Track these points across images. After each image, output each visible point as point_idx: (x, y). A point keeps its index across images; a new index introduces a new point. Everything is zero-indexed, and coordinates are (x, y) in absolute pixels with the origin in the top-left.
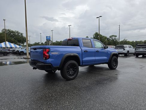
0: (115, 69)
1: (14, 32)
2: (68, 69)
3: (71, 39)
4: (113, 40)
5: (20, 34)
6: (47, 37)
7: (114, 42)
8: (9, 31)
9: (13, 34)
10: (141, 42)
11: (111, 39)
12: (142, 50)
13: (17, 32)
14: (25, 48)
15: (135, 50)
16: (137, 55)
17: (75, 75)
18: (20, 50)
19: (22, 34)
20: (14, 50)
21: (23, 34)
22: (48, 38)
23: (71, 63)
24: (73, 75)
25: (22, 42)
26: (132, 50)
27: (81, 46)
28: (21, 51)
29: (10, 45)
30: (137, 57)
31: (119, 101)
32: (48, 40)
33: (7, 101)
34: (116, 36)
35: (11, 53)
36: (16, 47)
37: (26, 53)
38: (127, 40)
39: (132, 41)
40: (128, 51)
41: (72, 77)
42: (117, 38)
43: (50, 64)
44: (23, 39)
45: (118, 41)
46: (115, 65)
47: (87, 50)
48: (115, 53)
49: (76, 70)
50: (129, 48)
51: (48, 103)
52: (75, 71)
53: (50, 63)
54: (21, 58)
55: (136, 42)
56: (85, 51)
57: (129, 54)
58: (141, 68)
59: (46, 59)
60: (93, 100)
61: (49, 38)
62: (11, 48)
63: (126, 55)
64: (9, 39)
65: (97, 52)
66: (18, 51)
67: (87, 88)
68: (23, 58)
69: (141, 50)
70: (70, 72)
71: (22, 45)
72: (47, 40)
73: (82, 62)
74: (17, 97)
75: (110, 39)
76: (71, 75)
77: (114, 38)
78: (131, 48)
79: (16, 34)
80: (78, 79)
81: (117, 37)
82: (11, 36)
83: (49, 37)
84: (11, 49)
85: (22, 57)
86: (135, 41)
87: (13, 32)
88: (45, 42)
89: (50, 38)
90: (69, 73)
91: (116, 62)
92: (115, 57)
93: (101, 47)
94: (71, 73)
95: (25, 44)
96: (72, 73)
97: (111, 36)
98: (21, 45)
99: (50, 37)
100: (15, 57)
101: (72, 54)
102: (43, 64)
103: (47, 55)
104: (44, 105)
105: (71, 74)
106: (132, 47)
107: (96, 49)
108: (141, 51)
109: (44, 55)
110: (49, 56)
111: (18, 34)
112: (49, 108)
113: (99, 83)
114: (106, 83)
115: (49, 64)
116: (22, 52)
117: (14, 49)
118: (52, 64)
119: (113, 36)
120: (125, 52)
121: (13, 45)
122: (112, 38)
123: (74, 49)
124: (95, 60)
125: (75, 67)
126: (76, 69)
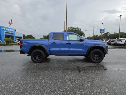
6: (101, 29)
8: (72, 28)
13: (77, 28)
21: (81, 30)
53: (23, 50)
65: (69, 44)
72: (101, 32)
73: (49, 51)
83: (102, 30)
101: (37, 45)
110: (22, 45)
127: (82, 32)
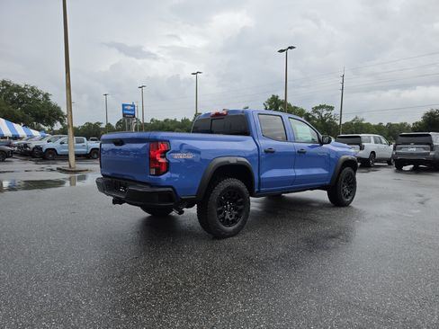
0: (346, 205)
1: (23, 90)
2: (221, 203)
3: (222, 115)
4: (323, 120)
5: (41, 97)
6: (123, 105)
7: (327, 124)
8: (8, 86)
9: (20, 96)
10: (402, 126)
11: (316, 115)
12: (415, 149)
13: (33, 89)
14: (60, 140)
15: (395, 149)
16: (398, 163)
17: (239, 223)
18: (45, 145)
19: (46, 96)
20: (26, 146)
21: (50, 98)
22: (127, 110)
23: (229, 187)
24: (234, 222)
25: (49, 119)
26: (385, 149)
27: (256, 137)
28: (47, 150)
29: (12, 129)
30: (399, 169)
31: (392, 300)
32: (129, 114)
33: (52, 301)
34: (332, 108)
35: (15, 153)
36: (31, 137)
37: (68, 155)
38: (363, 120)
39: (377, 124)
40: (373, 152)
41: (231, 228)
42: (333, 112)
43: (170, 189)
44: (51, 111)
45: (338, 123)
46: (348, 192)
47: (274, 149)
48: (350, 157)
49: (241, 207)
50: (376, 142)
51: (183, 307)
52: (241, 211)
53: (172, 187)
54: (52, 170)
55: (390, 125)
56: (266, 152)
57: (376, 161)
58: (422, 203)
59: (158, 173)
60: (313, 298)
61: (131, 110)
62: (16, 138)
63: (368, 163)
64: (6, 109)
65: (301, 152)
66: (37, 147)
67: (282, 261)
68: (58, 169)
69: (412, 149)
70: (225, 214)
71: (47, 128)
72: (124, 115)
73: (260, 183)
74: (78, 290)
75: (314, 117)
76: (228, 223)
77: (324, 112)
78: (381, 143)
79: (30, 95)
80: (248, 234)
81: (336, 111)
82: (13, 102)
83: (130, 108)
84: (16, 142)
85: (54, 167)
86: (385, 124)
87: (17, 89)
88: (119, 123)
89: (134, 110)
90: (222, 215)
91: (352, 185)
92: (348, 169)
93: (310, 138)
94: (227, 216)
95: (58, 126)
96: (231, 216)
97: (317, 108)
98: (44, 129)
99: (134, 106)
100: (31, 165)
101: (233, 160)
102: (148, 189)
103: (162, 160)
104: (170, 313)
105: (228, 220)
106: (384, 141)
107: (299, 146)
108: (412, 154)
109: (153, 160)
110: (168, 164)
111: (36, 95)
112: (188, 320)
113: (315, 245)
114: (336, 247)
115: (167, 189)
116: (52, 151)
117: (23, 141)
118: (176, 187)
119: (321, 107)
120: (365, 154)
121: (20, 130)
122: (319, 113)
123: (236, 143)
124: (295, 180)
125: (241, 200)
126: (241, 203)
127: (55, 107)
